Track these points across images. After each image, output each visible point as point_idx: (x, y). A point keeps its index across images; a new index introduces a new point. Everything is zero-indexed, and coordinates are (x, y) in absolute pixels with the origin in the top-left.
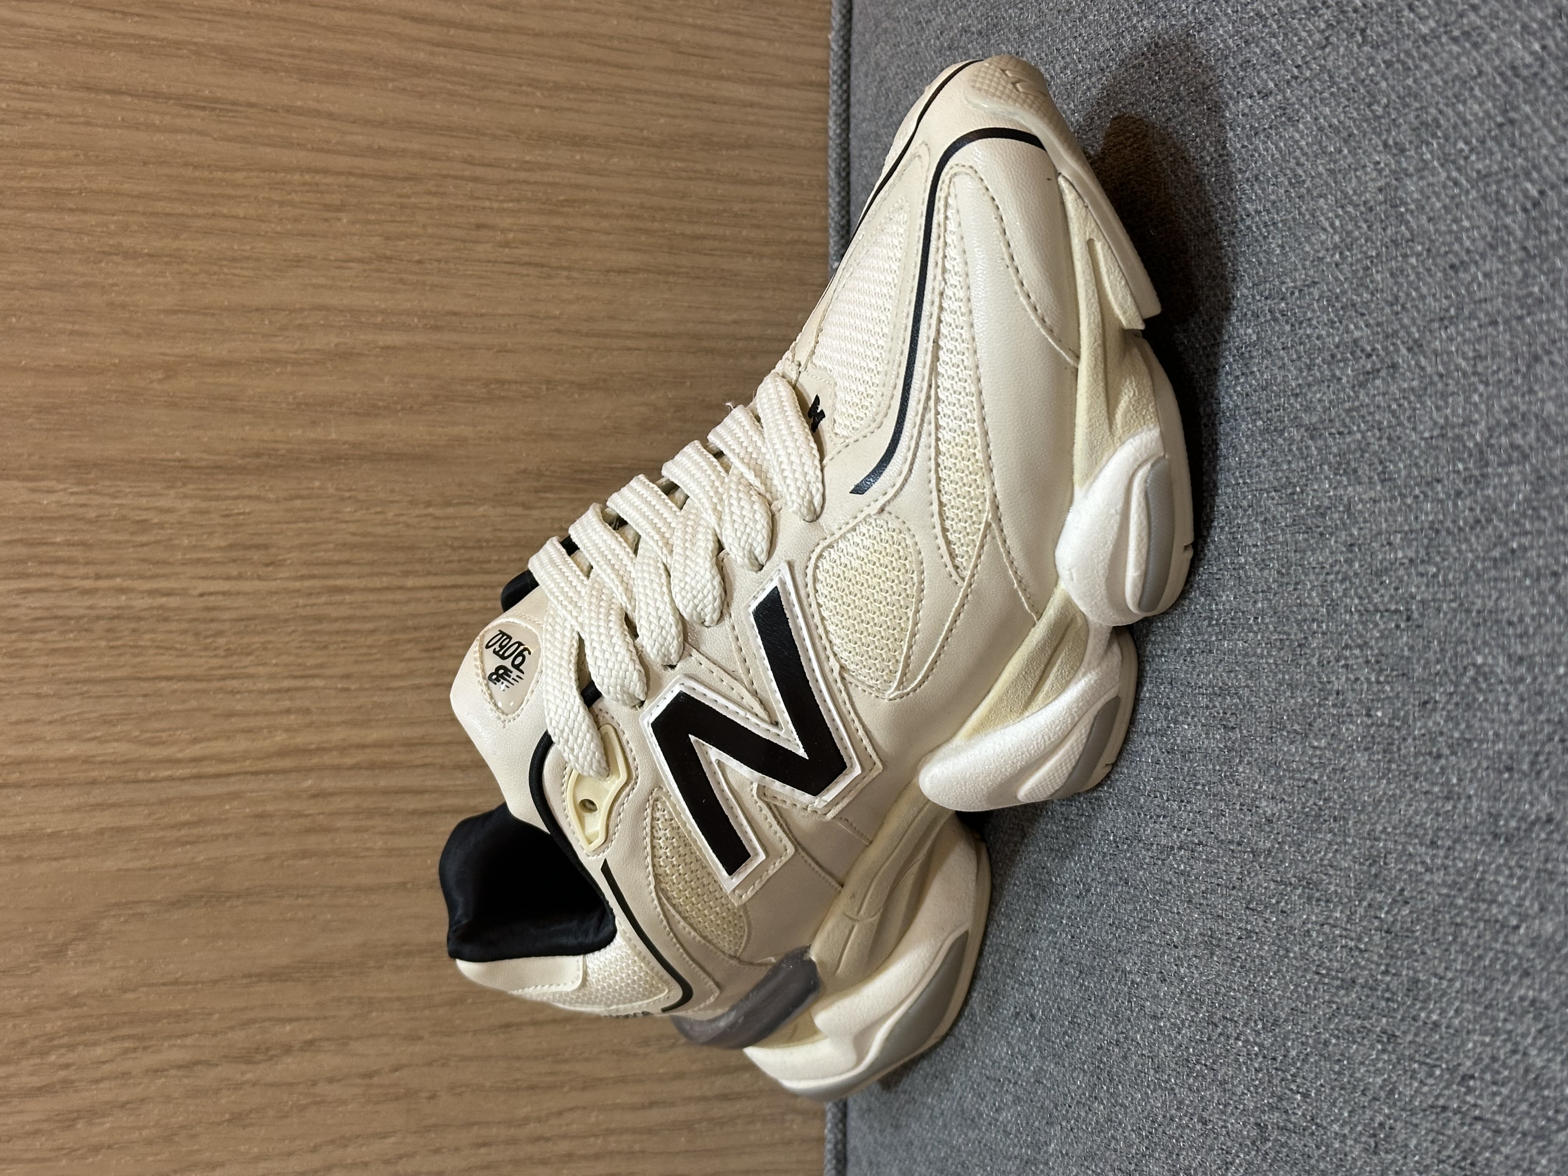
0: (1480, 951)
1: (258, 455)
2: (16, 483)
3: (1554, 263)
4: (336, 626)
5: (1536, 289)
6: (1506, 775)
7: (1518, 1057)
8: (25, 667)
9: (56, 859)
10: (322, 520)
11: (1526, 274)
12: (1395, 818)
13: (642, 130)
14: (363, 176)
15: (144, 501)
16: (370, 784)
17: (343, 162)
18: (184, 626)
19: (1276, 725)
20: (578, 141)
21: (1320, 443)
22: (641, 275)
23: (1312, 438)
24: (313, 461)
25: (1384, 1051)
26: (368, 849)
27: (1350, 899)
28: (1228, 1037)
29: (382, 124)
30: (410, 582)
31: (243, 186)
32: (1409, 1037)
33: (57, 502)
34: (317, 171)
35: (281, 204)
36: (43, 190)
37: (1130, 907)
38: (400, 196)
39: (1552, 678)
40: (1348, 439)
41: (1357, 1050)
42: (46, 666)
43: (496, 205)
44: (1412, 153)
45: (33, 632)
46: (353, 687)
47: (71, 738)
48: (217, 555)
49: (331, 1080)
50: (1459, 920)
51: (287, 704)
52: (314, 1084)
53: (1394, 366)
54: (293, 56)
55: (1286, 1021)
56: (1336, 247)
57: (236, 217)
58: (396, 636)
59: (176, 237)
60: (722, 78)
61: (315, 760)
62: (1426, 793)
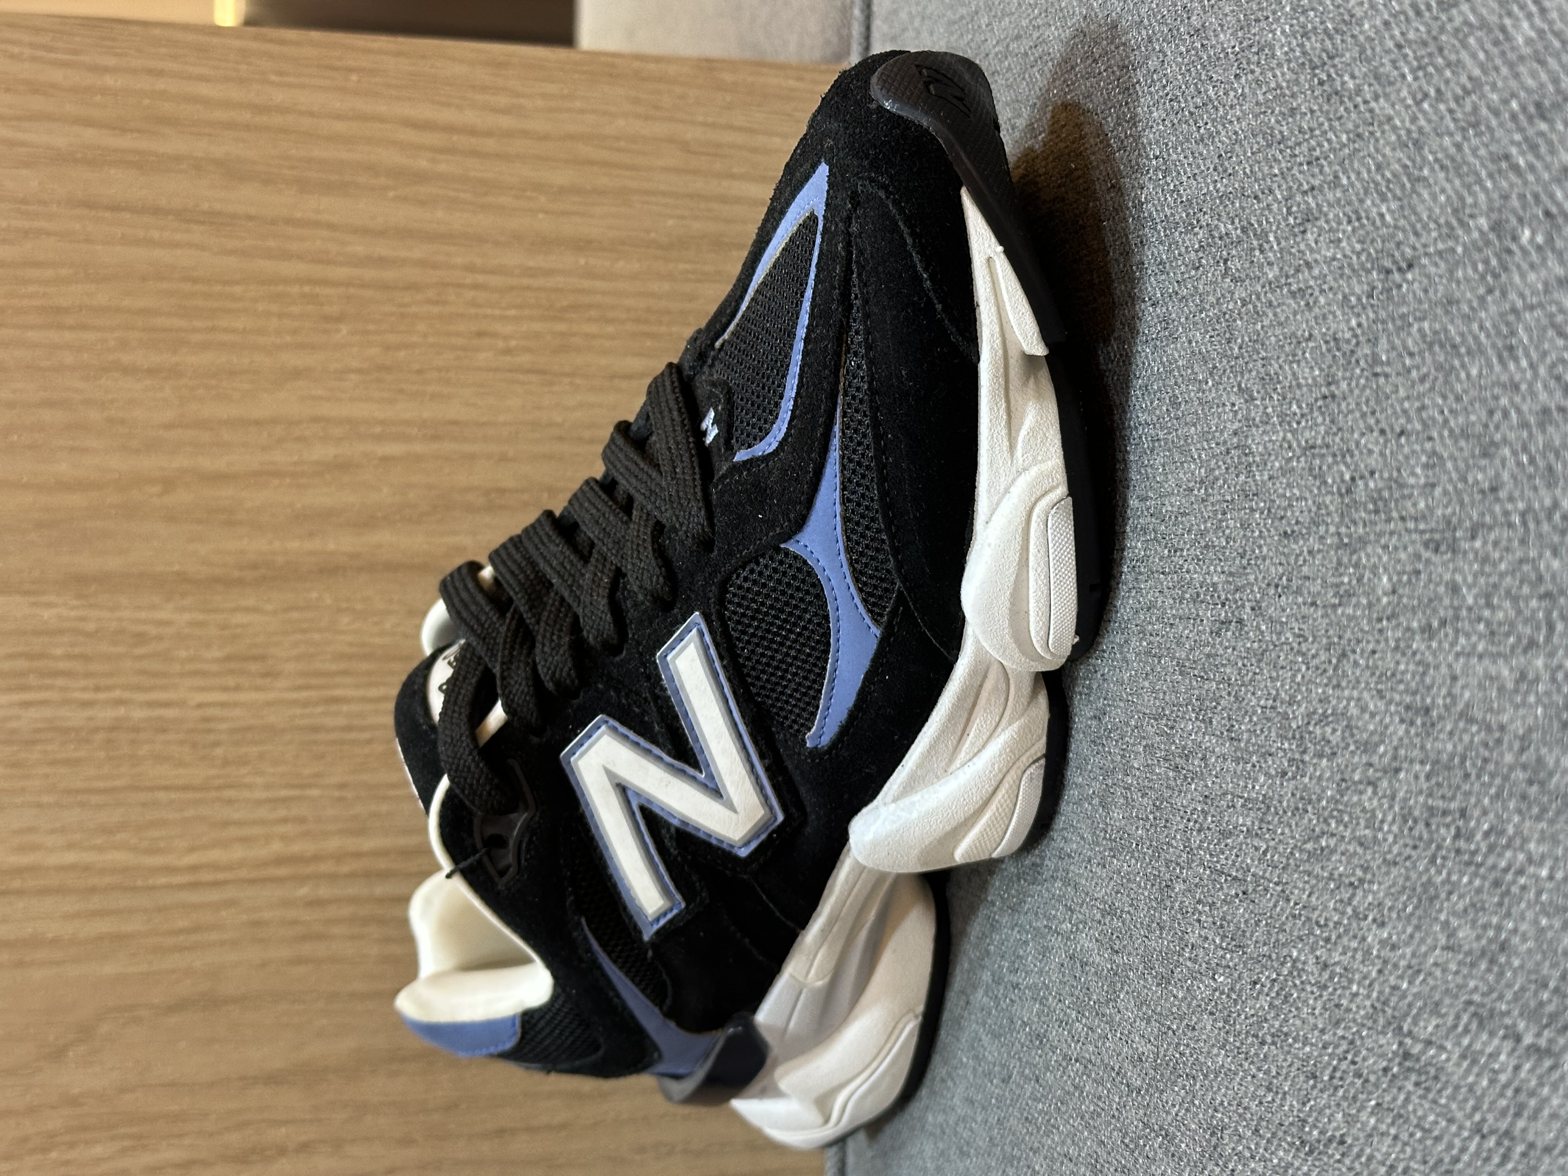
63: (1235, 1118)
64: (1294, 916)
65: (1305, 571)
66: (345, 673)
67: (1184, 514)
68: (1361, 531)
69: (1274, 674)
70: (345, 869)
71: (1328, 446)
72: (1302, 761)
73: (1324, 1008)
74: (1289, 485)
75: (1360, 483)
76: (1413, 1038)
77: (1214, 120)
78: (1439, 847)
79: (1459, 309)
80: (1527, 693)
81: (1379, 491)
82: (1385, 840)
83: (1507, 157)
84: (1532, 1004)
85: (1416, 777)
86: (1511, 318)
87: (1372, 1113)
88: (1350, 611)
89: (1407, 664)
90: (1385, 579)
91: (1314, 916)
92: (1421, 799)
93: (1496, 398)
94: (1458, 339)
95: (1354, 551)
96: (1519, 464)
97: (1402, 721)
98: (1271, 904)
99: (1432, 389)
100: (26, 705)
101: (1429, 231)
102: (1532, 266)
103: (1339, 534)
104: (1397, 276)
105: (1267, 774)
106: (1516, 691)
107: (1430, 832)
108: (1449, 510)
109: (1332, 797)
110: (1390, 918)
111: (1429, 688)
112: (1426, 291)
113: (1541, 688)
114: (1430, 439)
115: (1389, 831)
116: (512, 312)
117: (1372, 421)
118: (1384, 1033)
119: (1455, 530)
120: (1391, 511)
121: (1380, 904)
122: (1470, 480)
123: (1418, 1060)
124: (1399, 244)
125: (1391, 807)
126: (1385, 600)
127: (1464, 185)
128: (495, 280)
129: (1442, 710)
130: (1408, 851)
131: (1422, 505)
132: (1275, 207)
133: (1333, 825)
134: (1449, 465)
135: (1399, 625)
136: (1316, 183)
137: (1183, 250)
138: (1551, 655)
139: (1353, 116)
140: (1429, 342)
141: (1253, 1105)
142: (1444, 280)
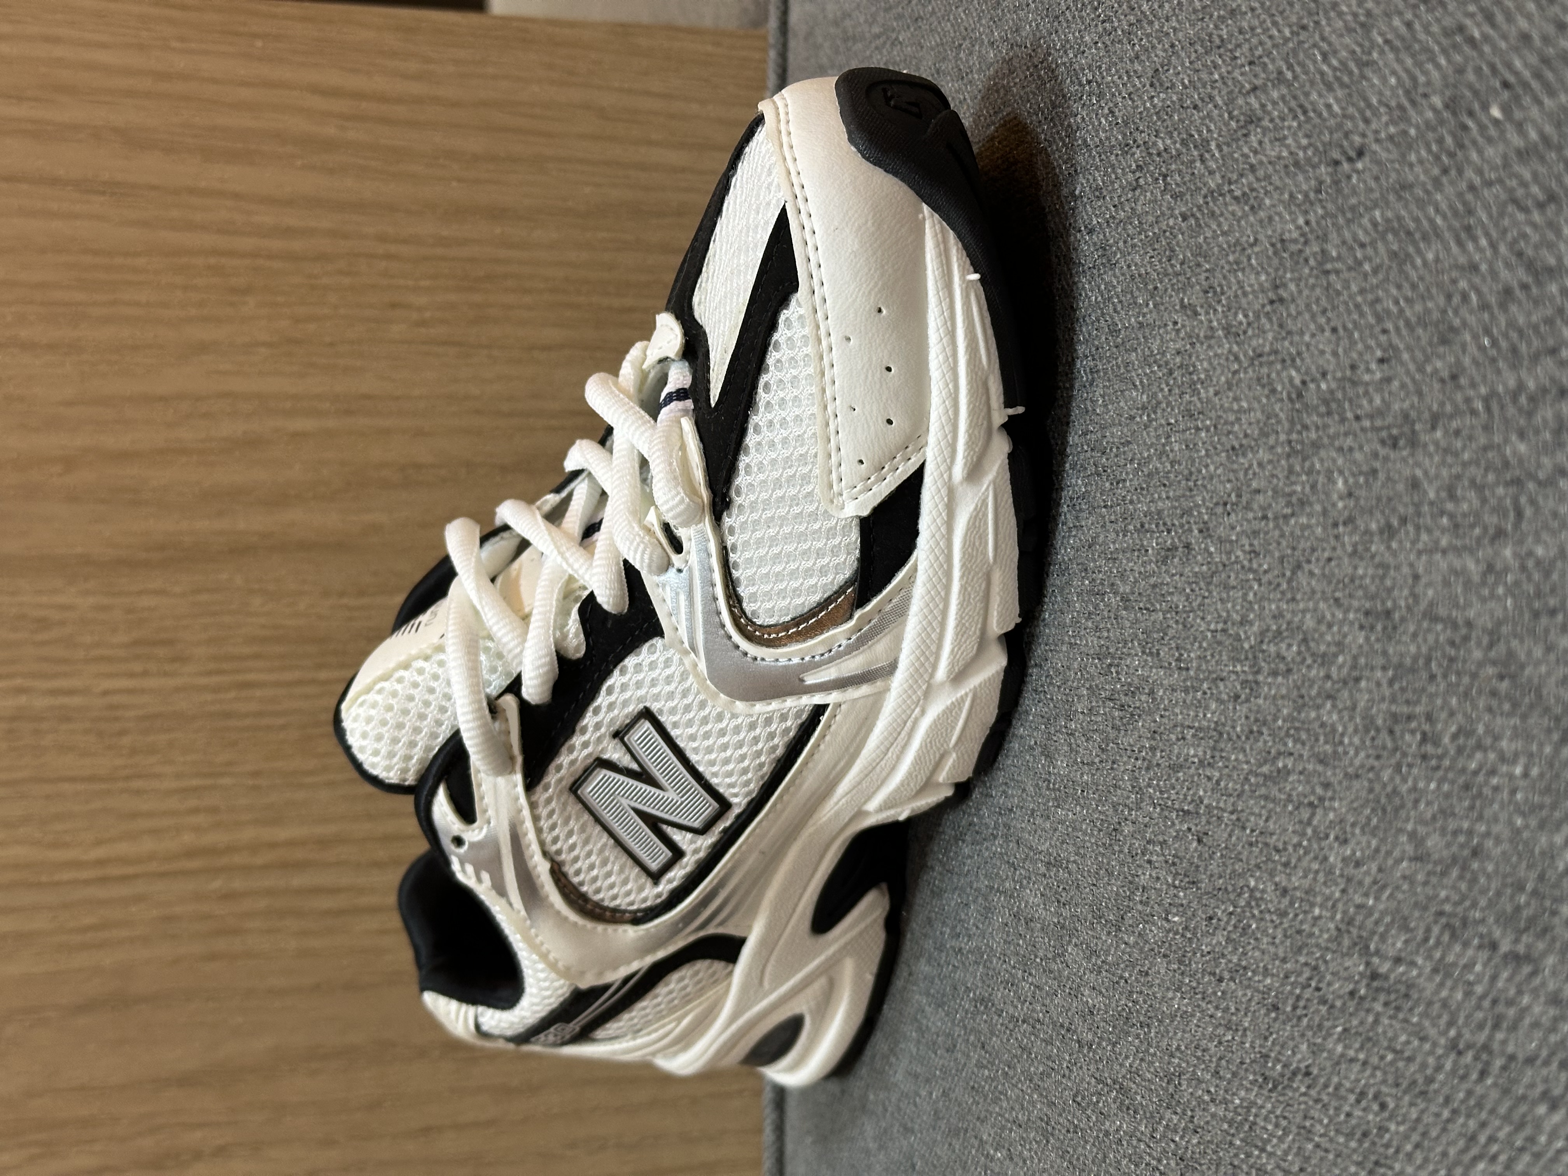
1: (161, 548)
3: (1313, 465)
4: (248, 722)
5: (1299, 489)
6: (1273, 1015)
10: (231, 613)
11: (1291, 471)
12: (1187, 1036)
13: (566, 200)
14: (269, 257)
15: (45, 599)
16: (281, 883)
17: (250, 243)
18: (87, 725)
19: (1098, 913)
20: (497, 214)
21: (1132, 615)
23: (1125, 608)
24: (220, 552)
26: (280, 950)
27: (1152, 1113)
29: (290, 203)
30: (323, 675)
31: (145, 271)
34: (222, 253)
35: (186, 288)
38: (310, 277)
39: (1309, 917)
40: (1154, 616)
44: (1203, 317)
46: (264, 784)
48: (121, 653)
51: (195, 803)
53: (1188, 546)
54: (195, 136)
56: (1144, 407)
57: (138, 304)
59: (75, 327)
60: (651, 143)
61: (225, 861)
62: (1212, 1016)
63: (1193, 1061)
64: (1251, 844)
65: (1254, 485)
66: (257, 656)
67: (1126, 444)
68: (1313, 435)
69: (1224, 595)
70: (259, 860)
71: (1276, 352)
72: (1257, 682)
73: (1285, 936)
74: (1236, 399)
75: (1312, 386)
76: (1381, 957)
77: (1149, 36)
78: (1405, 755)
79: (1413, 194)
80: (1496, 584)
81: (1332, 392)
82: (1346, 753)
83: (1461, 29)
84: (1509, 908)
85: (1378, 684)
86: (1469, 197)
87: (1339, 1040)
88: (1304, 520)
89: (1366, 568)
90: (1340, 484)
91: (1272, 840)
92: (1384, 706)
93: (1454, 282)
94: (1412, 225)
95: (1307, 458)
96: (1482, 348)
97: (1362, 627)
98: (1226, 835)
99: (1387, 280)
101: (1379, 118)
102: (1490, 140)
103: (1290, 442)
104: (1346, 167)
105: (1220, 701)
106: (1484, 583)
107: (1394, 740)
108: (1407, 403)
109: (1290, 715)
110: (1353, 834)
111: (1389, 591)
112: (1377, 179)
113: (1510, 578)
114: (1385, 331)
115: (1351, 744)
116: (426, 283)
117: (1322, 320)
118: (1349, 955)
119: (1414, 423)
120: (1344, 411)
121: (1341, 821)
122: (1429, 369)
123: (1386, 978)
124: (1347, 135)
125: (1351, 718)
126: (1340, 505)
127: (1416, 64)
128: (407, 250)
129: (1404, 610)
130: (1372, 761)
131: (1378, 401)
132: (1216, 115)
133: (1290, 745)
134: (1406, 356)
135: (1356, 529)
136: (1258, 82)
137: (1120, 172)
138: (1521, 542)
140: (1381, 231)
141: (1212, 1046)
142: (1397, 166)
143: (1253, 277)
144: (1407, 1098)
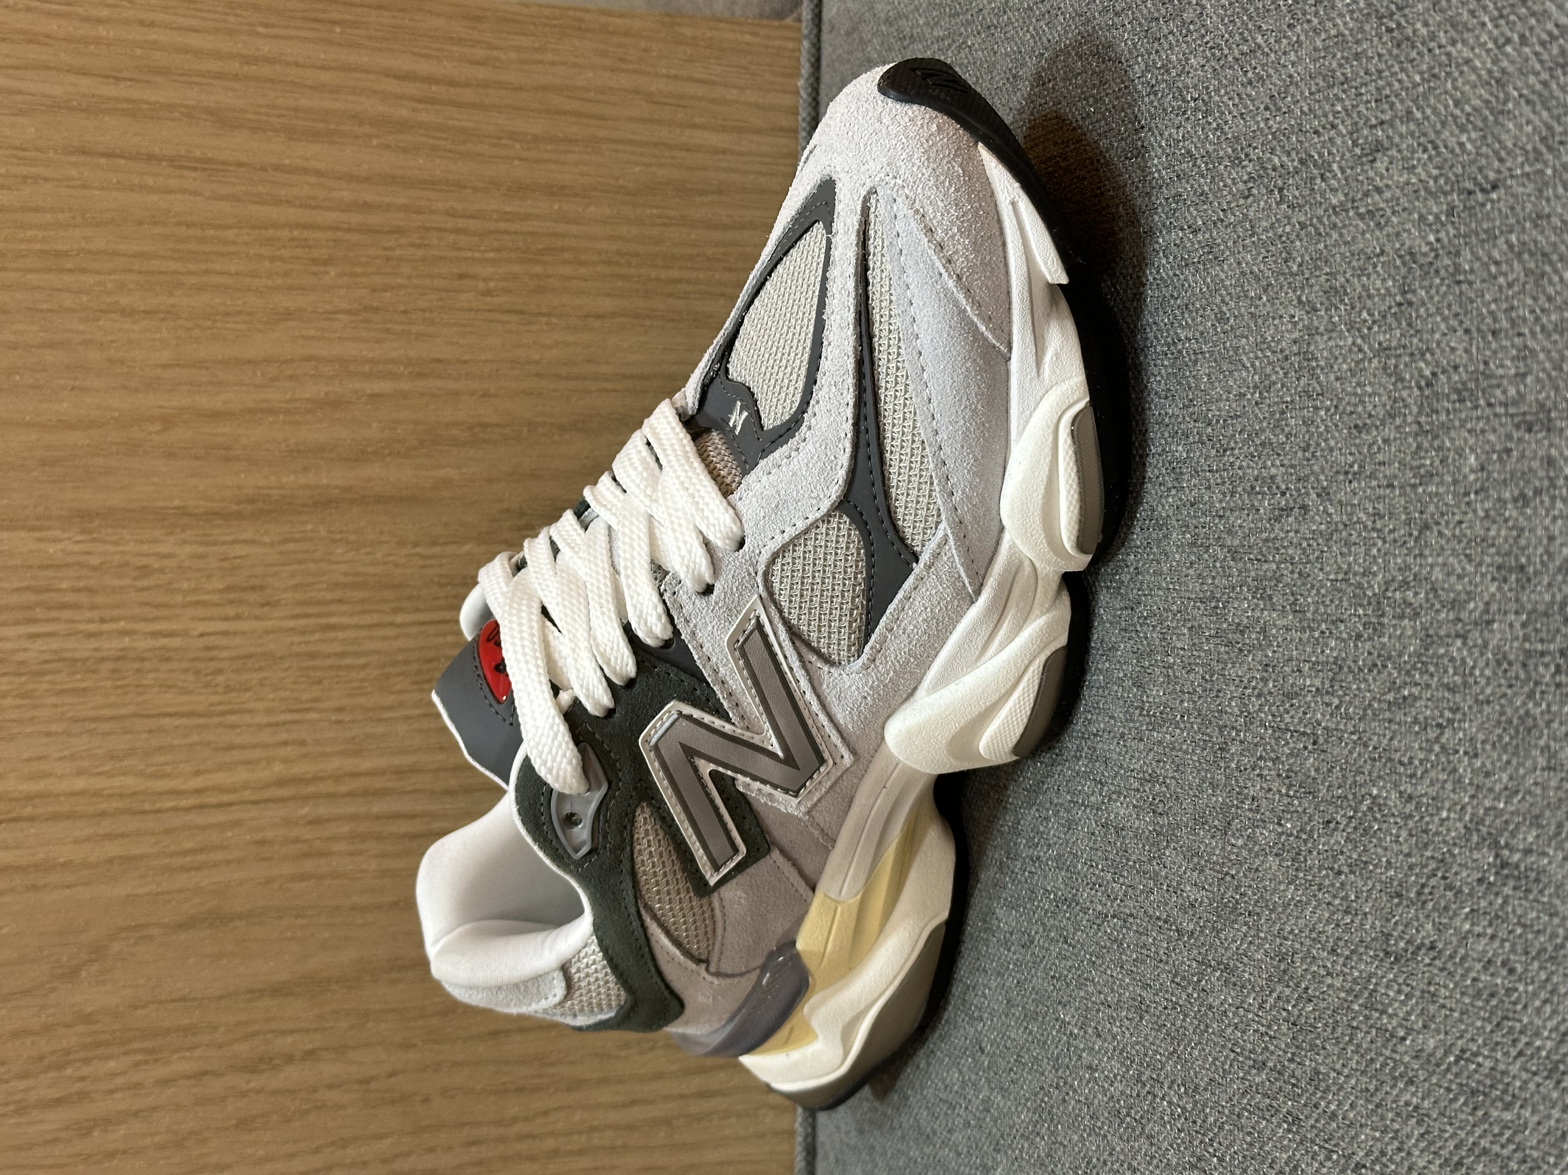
0: (1373, 1054)
1: (252, 501)
2: (23, 534)
3: (1443, 442)
4: (329, 662)
5: (1428, 462)
6: (1396, 900)
7: (1403, 1154)
8: (36, 707)
9: (69, 887)
10: (316, 561)
11: (1419, 447)
12: (1302, 922)
13: (618, 179)
14: (349, 230)
15: (145, 548)
16: (363, 810)
17: (331, 217)
18: (186, 665)
19: (1200, 820)
20: (555, 191)
21: (1241, 565)
22: (618, 320)
23: (1233, 559)
24: (305, 505)
25: (1289, 1131)
26: (362, 871)
27: (1262, 987)
28: (1155, 1096)
29: (367, 180)
30: (400, 619)
31: (235, 243)
32: (1312, 1121)
33: (62, 551)
34: (305, 227)
35: (272, 259)
36: (42, 252)
37: (1070, 963)
38: (385, 249)
39: (1436, 819)
40: (1265, 567)
41: (1266, 1127)
42: (56, 706)
43: (477, 255)
44: (1322, 313)
45: (42, 673)
46: (347, 719)
47: (80, 773)
48: (215, 598)
49: (331, 1087)
50: (1355, 1024)
51: (284, 736)
52: (315, 1090)
53: (1304, 508)
54: (280, 116)
55: (1206, 1089)
56: (1256, 387)
57: (229, 274)
58: (387, 670)
59: (171, 294)
60: (695, 126)
61: (311, 789)
62: (1329, 904)
63: (1308, 942)
64: (1374, 760)
65: (1380, 457)
66: (340, 601)
67: (1237, 417)
68: (1443, 417)
69: (1345, 550)
70: (343, 789)
71: (1404, 347)
72: (1381, 624)
73: (1411, 835)
74: (1358, 384)
75: (1442, 377)
76: (1511, 850)
77: (1263, 65)
78: (1538, 684)
79: (1549, 223)
81: (1464, 384)
82: (1476, 683)
85: (1511, 626)
87: (1466, 918)
88: (1432, 488)
89: (1499, 530)
90: (1472, 459)
91: (1397, 756)
92: (1516, 644)
94: (1548, 249)
95: (1436, 437)
97: (1494, 579)
98: (1346, 752)
99: (1523, 291)
100: (35, 636)
101: (1515, 158)
103: (1419, 423)
104: (1480, 196)
105: (1340, 639)
107: (1527, 672)
108: (1544, 394)
109: (1415, 652)
110: (1484, 750)
111: (1523, 549)
112: (1512, 208)
114: (1519, 335)
115: (1482, 675)
116: (491, 255)
117: (1454, 323)
118: (1478, 847)
119: (1550, 411)
120: (1478, 399)
121: (1471, 739)
123: (1517, 867)
124: (1480, 169)
125: (1482, 654)
126: (1472, 477)
127: (1552, 117)
128: (473, 225)
129: (1539, 566)
130: (1504, 690)
131: (1512, 392)
132: (1339, 141)
133: (1417, 676)
134: (1542, 356)
135: (1487, 498)
136: (1386, 118)
137: (1229, 182)
139: (1427, 58)
140: (1517, 252)
141: (1329, 929)
142: (1533, 198)
143: (1378, 282)
144: (1536, 965)
